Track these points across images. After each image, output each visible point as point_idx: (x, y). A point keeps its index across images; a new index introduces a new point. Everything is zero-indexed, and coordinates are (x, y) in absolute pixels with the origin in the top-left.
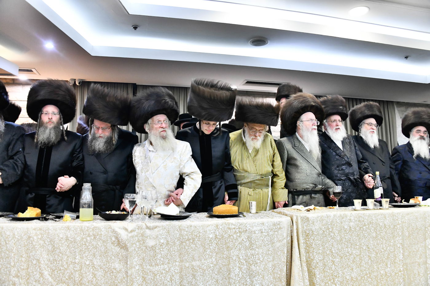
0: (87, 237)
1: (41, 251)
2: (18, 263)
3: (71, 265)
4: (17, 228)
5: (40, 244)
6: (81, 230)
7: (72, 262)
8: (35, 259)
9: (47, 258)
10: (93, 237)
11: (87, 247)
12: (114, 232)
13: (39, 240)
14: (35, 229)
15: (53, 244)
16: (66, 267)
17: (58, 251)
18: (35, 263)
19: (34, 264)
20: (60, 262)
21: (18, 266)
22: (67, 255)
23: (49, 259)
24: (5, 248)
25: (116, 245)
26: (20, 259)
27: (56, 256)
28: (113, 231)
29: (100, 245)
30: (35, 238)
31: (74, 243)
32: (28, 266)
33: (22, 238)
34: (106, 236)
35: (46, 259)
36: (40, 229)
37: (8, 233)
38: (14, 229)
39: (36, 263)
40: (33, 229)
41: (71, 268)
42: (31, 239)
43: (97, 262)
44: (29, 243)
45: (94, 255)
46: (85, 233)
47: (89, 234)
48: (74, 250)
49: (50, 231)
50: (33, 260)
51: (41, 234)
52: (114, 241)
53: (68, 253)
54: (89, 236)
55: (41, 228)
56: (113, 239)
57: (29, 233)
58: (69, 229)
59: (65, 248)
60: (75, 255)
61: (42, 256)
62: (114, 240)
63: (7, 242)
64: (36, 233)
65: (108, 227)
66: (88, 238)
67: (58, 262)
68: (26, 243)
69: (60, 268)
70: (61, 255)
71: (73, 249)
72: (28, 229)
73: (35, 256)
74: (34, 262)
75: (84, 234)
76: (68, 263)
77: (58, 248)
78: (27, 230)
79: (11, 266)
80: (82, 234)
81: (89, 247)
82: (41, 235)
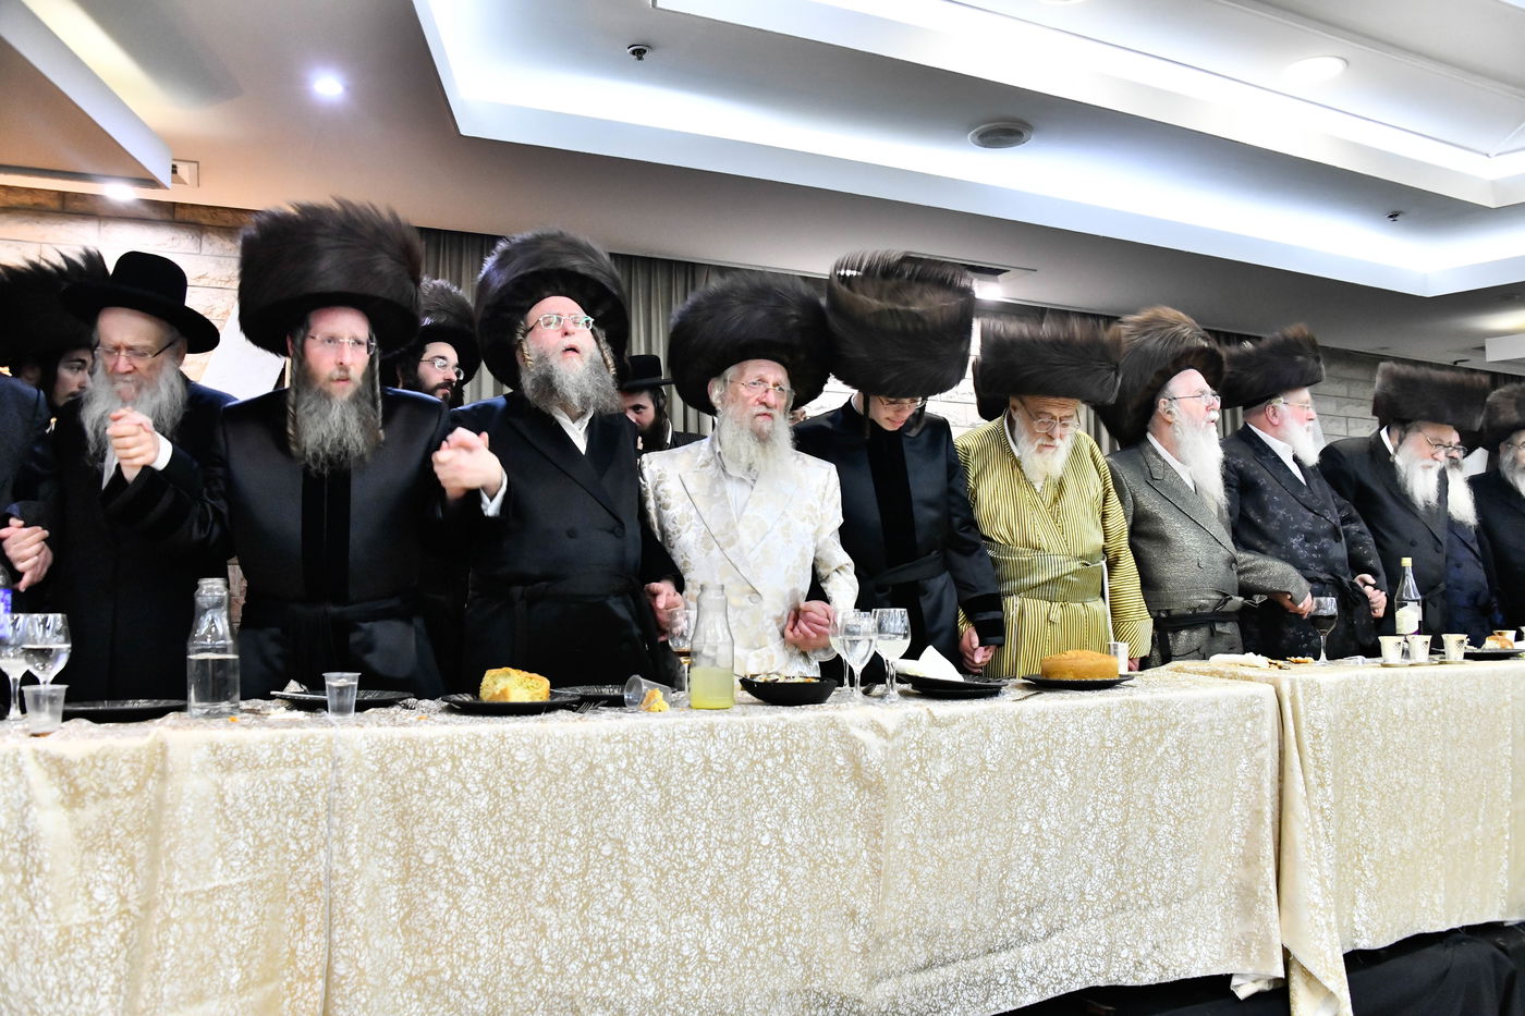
0: (765, 757)
1: (627, 810)
2: (553, 858)
3: (718, 852)
4: (550, 737)
5: (624, 790)
6: (750, 736)
7: (721, 841)
8: (610, 839)
9: (645, 835)
10: (783, 756)
11: (766, 789)
12: (845, 740)
13: (621, 774)
14: (607, 740)
15: (666, 785)
16: (703, 857)
17: (682, 807)
18: (608, 853)
19: (606, 857)
20: (686, 845)
21: (555, 867)
22: (706, 819)
23: (653, 838)
24: (511, 808)
25: (845, 779)
26: (563, 844)
27: (675, 826)
28: (842, 737)
29: (803, 781)
30: (610, 768)
31: (730, 779)
32: (587, 864)
33: (566, 770)
34: (820, 753)
35: (642, 837)
36: (625, 739)
37: (521, 756)
38: (540, 743)
39: (613, 853)
40: (603, 740)
41: (719, 861)
42: (599, 772)
43: (793, 837)
44: (590, 785)
45: (784, 814)
46: (759, 747)
47: (772, 748)
48: (727, 803)
49: (656, 745)
50: (604, 844)
51: (628, 755)
52: (842, 768)
53: (709, 814)
54: (772, 754)
55: (628, 736)
56: (840, 760)
57: (591, 751)
58: (712, 734)
59: (702, 796)
60: (730, 818)
61: (630, 827)
62: (843, 763)
63: (519, 788)
64: (613, 753)
65: (826, 724)
66: (769, 763)
67: (679, 846)
68: (581, 789)
69: (686, 864)
70: (688, 820)
71: (725, 798)
72: (585, 738)
73: (610, 828)
74: (606, 850)
75: (756, 749)
76: (711, 845)
77: (681, 797)
78: (585, 743)
79: (533, 867)
80: (752, 748)
81: (771, 791)
82: (628, 758)
